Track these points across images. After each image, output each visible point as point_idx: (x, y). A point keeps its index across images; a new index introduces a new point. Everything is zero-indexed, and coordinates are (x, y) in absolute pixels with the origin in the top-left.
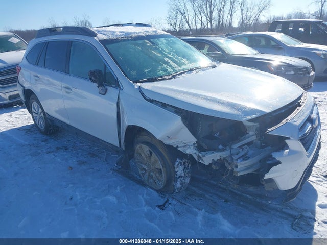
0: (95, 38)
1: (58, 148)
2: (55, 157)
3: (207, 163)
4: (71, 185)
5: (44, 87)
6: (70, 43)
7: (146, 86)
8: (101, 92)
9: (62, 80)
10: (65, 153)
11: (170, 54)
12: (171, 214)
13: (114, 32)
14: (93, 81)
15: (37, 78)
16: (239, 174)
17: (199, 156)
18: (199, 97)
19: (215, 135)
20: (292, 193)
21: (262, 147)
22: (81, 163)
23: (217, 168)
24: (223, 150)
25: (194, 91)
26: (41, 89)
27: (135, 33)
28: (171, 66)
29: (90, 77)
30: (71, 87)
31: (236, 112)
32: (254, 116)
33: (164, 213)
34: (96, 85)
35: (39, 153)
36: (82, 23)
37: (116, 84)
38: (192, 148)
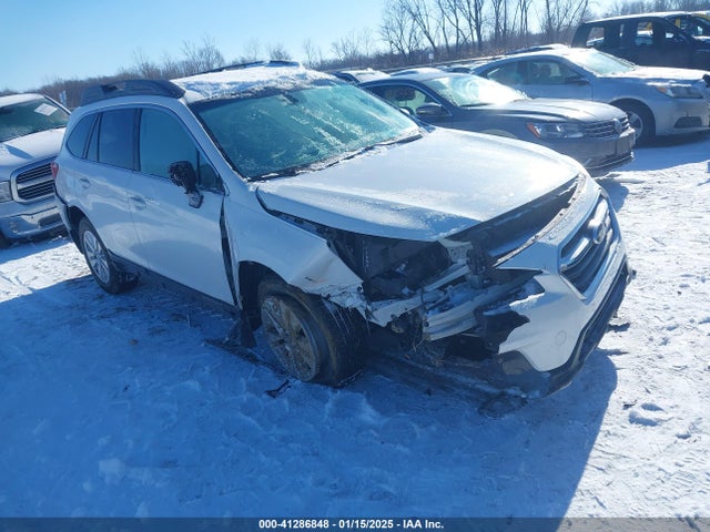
0: (181, 100)
1: (119, 310)
2: (112, 323)
3: (383, 324)
4: (130, 368)
5: (98, 199)
6: (138, 112)
7: (269, 187)
8: (193, 202)
9: (127, 186)
10: (130, 317)
11: (327, 119)
12: (286, 402)
13: (218, 84)
14: (179, 184)
15: (85, 183)
16: (433, 338)
17: (367, 311)
18: (361, 201)
19: (398, 270)
20: (563, 374)
21: (485, 287)
22: (154, 332)
23: (402, 331)
24: (410, 296)
25: (355, 192)
26: (93, 204)
27: (258, 82)
28: (326, 143)
29: (172, 177)
30: (143, 197)
31: (421, 226)
32: (453, 231)
33: (274, 401)
34: (182, 189)
35: (86, 320)
36: (201, 55)
37: (217, 185)
38: (355, 296)
